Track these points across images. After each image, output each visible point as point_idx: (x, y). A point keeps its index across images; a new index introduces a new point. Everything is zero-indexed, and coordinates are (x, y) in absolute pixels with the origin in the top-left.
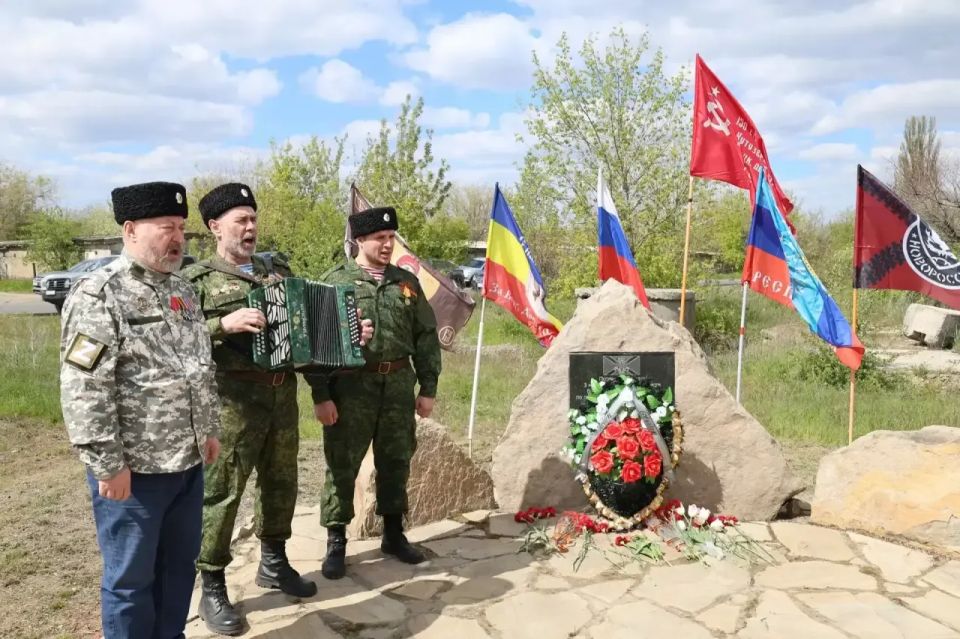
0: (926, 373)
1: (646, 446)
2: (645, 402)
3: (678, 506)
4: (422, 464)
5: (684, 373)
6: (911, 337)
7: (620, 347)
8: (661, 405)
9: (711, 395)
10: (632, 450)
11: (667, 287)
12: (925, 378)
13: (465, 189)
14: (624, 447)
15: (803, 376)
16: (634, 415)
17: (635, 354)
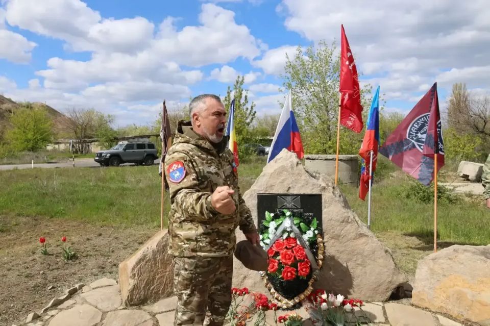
0: (472, 195)
1: (299, 256)
2: (299, 227)
3: (323, 293)
4: (167, 261)
5: (328, 207)
6: (462, 177)
7: (288, 190)
8: (309, 230)
9: (346, 221)
10: (290, 259)
11: (345, 154)
12: (472, 198)
13: (271, 117)
14: (284, 257)
15: (408, 196)
16: (292, 235)
17: (297, 195)
